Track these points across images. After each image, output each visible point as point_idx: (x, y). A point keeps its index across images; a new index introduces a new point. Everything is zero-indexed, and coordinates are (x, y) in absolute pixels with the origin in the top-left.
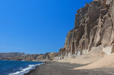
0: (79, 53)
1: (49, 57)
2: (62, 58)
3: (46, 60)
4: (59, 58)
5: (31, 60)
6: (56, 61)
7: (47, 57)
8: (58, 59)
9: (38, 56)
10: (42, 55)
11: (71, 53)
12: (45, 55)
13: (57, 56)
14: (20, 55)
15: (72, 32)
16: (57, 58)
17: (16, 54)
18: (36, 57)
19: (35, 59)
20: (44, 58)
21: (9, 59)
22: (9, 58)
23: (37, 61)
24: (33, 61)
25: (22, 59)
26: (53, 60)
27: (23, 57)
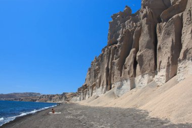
0: (127, 85)
1: (66, 98)
2: (82, 98)
3: (63, 101)
4: (78, 98)
5: (46, 101)
6: (73, 102)
7: (64, 98)
8: (76, 100)
9: (54, 96)
10: (58, 95)
11: (103, 88)
12: (62, 95)
13: (75, 95)
14: (36, 95)
15: (104, 51)
16: (75, 98)
17: (31, 94)
18: (51, 97)
19: (51, 99)
20: (60, 99)
21: (22, 100)
22: (22, 98)
23: (52, 102)
24: (49, 102)
25: (36, 100)
26: (71, 101)
27: (38, 97)
